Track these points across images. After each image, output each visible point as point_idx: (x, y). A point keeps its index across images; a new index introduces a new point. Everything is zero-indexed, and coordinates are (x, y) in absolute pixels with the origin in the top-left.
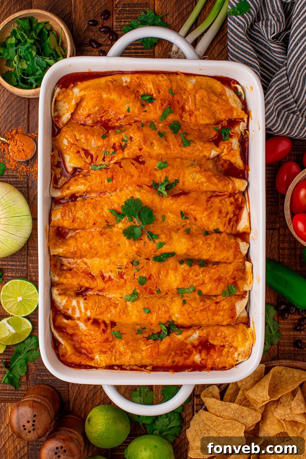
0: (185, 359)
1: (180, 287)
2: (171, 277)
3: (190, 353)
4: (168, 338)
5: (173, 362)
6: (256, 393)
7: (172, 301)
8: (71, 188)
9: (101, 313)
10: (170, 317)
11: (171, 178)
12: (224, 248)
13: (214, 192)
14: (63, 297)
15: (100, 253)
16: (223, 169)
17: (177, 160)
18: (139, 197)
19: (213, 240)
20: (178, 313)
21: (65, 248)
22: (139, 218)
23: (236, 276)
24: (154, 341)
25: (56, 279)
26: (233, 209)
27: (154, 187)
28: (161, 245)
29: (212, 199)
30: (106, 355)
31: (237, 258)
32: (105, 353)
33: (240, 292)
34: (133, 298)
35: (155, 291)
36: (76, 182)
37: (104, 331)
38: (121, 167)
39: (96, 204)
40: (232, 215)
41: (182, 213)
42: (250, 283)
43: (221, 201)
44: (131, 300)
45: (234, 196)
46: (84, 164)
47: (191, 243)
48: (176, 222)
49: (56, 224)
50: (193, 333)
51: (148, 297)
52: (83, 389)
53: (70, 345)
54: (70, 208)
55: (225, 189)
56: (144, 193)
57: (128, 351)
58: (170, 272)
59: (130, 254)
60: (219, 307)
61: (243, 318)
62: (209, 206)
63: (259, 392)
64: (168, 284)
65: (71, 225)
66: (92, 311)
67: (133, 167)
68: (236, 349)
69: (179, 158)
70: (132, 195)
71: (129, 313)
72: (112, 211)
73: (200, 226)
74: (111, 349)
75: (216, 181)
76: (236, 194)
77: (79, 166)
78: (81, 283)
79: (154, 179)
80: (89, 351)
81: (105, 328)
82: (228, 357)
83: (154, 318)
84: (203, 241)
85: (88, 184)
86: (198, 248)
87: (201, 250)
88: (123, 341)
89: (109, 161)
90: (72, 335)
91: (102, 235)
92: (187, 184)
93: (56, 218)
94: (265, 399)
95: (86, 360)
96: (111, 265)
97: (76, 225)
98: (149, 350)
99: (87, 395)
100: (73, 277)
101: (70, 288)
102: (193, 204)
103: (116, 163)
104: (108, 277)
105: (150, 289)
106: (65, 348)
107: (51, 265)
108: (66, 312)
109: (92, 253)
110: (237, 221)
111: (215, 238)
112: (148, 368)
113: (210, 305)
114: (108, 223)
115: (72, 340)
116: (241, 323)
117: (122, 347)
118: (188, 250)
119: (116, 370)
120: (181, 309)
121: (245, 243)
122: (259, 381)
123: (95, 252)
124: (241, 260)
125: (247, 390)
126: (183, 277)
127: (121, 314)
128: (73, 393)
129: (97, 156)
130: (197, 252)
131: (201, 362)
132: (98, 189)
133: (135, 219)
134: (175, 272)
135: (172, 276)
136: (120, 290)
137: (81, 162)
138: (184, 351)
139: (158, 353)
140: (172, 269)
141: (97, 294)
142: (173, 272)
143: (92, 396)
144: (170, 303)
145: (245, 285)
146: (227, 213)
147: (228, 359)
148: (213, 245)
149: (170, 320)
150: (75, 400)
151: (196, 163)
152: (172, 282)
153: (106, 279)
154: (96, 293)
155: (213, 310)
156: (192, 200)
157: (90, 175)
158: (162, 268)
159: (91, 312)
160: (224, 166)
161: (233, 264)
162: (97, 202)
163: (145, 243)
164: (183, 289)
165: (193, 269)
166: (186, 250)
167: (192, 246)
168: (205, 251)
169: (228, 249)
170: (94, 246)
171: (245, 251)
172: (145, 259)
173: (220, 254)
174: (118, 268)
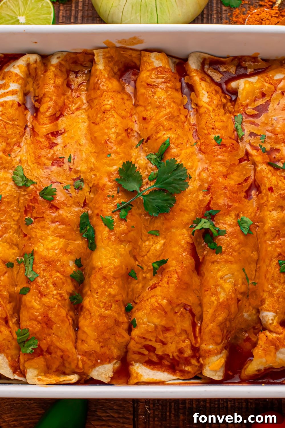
1: (36, 257)
7: (12, 244)
8: (203, 84)
11: (224, 241)
12: (103, 333)
13: (201, 319)
14: (24, 69)
15: (96, 128)
16: (240, 342)
17: (255, 253)
18: (191, 187)
19: (116, 315)
21: (105, 74)
22: (155, 191)
23: (53, 355)
25: (55, 61)
26: (171, 355)
27: (207, 212)
28: (109, 224)
29: (188, 315)
31: (85, 359)
33: (25, 361)
34: (19, 179)
35: (29, 215)
36: (214, 92)
38: (241, 161)
39: (177, 122)
40: (160, 353)
41: (164, 262)
42: (39, 380)
43: (185, 331)
44: (16, 176)
45: (193, 356)
46: (244, 103)
47: (112, 274)
48: (148, 254)
49: (145, 59)
51: (20, 205)
54: (170, 80)
55: (206, 337)
56: (197, 196)
58: (62, 240)
59: (94, 175)
62: (176, 310)
64: (42, 236)
65: (143, 83)
66: (0, 113)
67: (241, 180)
69: (259, 256)
70: (193, 177)
72: (167, 143)
73: (141, 296)
75: (220, 318)
76: (198, 361)
77: (240, 96)
78: (46, 99)
79: (221, 212)
84: (114, 296)
85: (211, 109)
86: (103, 287)
87: (100, 291)
89: (250, 143)
91: (126, 130)
92: (215, 267)
93: (154, 60)
96: (76, 146)
97: (142, 90)
100: (57, 87)
101: (38, 84)
102: (179, 278)
103: (247, 154)
104: (55, 142)
105: (34, 207)
107: (76, 53)
109: (97, 115)
110: (150, 363)
111: (121, 320)
114: (147, 141)
118: (100, 269)
121: (111, 374)
123: (98, 119)
124: (81, 365)
126: (53, 261)
129: (257, 125)
130: (95, 286)
132: (203, 125)
133: (152, 184)
134: (61, 249)
135: (55, 243)
136: (33, 159)
137: (247, 98)
140: (67, 245)
141: (27, 126)
142: (61, 246)
144: (9, 240)
145: (36, 372)
146: (164, 343)
148: (108, 313)
151: (251, 286)
152: (46, 243)
153: (51, 137)
154: (28, 124)
156: (186, 278)
157: (225, 113)
158: (69, 227)
160: (247, 343)
161: (74, 350)
162: (180, 124)
163: (113, 197)
164: (31, 261)
165: (67, 281)
166: (100, 266)
167: (106, 275)
168: (97, 298)
169: (101, 340)
170: (108, 116)
171: (98, 375)
172: (85, 200)
173: (92, 326)
174: (70, 157)
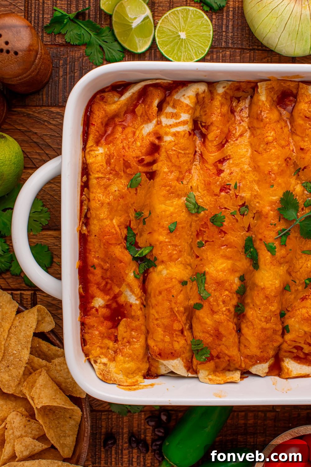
0: (98, 284)
1: (207, 276)
2: (222, 263)
3: (106, 291)
4: (130, 257)
5: (94, 267)
6: (45, 386)
7: (186, 265)
9: (169, 158)
10: (163, 262)
12: (263, 341)
14: (194, 100)
15: (259, 158)
19: (274, 326)
20: (168, 274)
21: (267, 105)
22: (310, 217)
23: (222, 360)
24: (124, 236)
25: (220, 90)
28: (271, 250)
30: (104, 164)
31: (247, 360)
32: (108, 162)
33: (197, 364)
34: (192, 206)
35: (201, 239)
37: (141, 161)
40: (306, 351)
42: (210, 380)
44: (188, 203)
47: (273, 294)
48: (301, 270)
49: (303, 91)
50: (136, 296)
51: (193, 229)
52: (44, 127)
53: (119, 109)
57: (111, 197)
58: (230, 262)
59: (258, 202)
60: (176, 334)
61: (157, 368)
63: (46, 390)
64: (212, 259)
66: (173, 143)
68: (113, 359)
71: (170, 200)
73: (293, 306)
74: (114, 173)
78: (214, 128)
80: (110, 139)
81: (145, 162)
82: (101, 348)
83: (162, 238)
84: (274, 312)
86: (266, 304)
87: (262, 308)
88: (125, 190)
90: (133, 112)
91: (286, 160)
94: (36, 401)
95: (97, 133)
96: (240, 174)
97: (300, 121)
98: (113, 231)
99: (36, 133)
100: (223, 115)
101: (205, 111)
104: (222, 169)
105: (205, 232)
106: (115, 102)
107: (240, 82)
108: (168, 103)
109: (259, 145)
110: (297, 358)
111: (277, 329)
112: (84, 228)
113: (180, 322)
114: (303, 170)
115: (126, 113)
116: (151, 365)
117: (116, 189)
118: (263, 289)
119: (82, 179)
120: (175, 278)
121: (267, 370)
122: (61, 389)
123: (261, 149)
124: (243, 366)
125: (48, 371)
126: (223, 282)
127: (168, 188)
128: (39, 113)
130: (258, 303)
131: (93, 307)
133: (307, 210)
134: (229, 269)
135: (224, 265)
136: (203, 186)
138: (110, 281)
139: (108, 244)
140: (234, 265)
141: (196, 152)
142: (229, 267)
143: (35, 140)
144: (183, 262)
145: (207, 373)
146: (310, 345)
147: (98, 349)
148: (268, 326)
149: (157, 262)
150: (29, 116)
152: (216, 265)
153: (219, 165)
154: (197, 149)
155: (172, 326)
158: (235, 249)
159: (170, 142)
161: (238, 354)
163: (275, 225)
164: (203, 281)
165: (233, 296)
166: (263, 287)
167: (268, 294)
168: (260, 314)
169: (261, 347)
170: (271, 148)
171: (256, 371)
172: (249, 225)
173: (254, 336)
174: (236, 184)
